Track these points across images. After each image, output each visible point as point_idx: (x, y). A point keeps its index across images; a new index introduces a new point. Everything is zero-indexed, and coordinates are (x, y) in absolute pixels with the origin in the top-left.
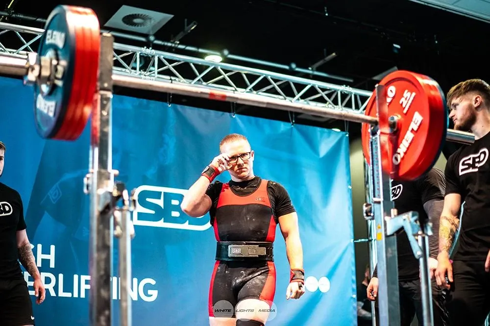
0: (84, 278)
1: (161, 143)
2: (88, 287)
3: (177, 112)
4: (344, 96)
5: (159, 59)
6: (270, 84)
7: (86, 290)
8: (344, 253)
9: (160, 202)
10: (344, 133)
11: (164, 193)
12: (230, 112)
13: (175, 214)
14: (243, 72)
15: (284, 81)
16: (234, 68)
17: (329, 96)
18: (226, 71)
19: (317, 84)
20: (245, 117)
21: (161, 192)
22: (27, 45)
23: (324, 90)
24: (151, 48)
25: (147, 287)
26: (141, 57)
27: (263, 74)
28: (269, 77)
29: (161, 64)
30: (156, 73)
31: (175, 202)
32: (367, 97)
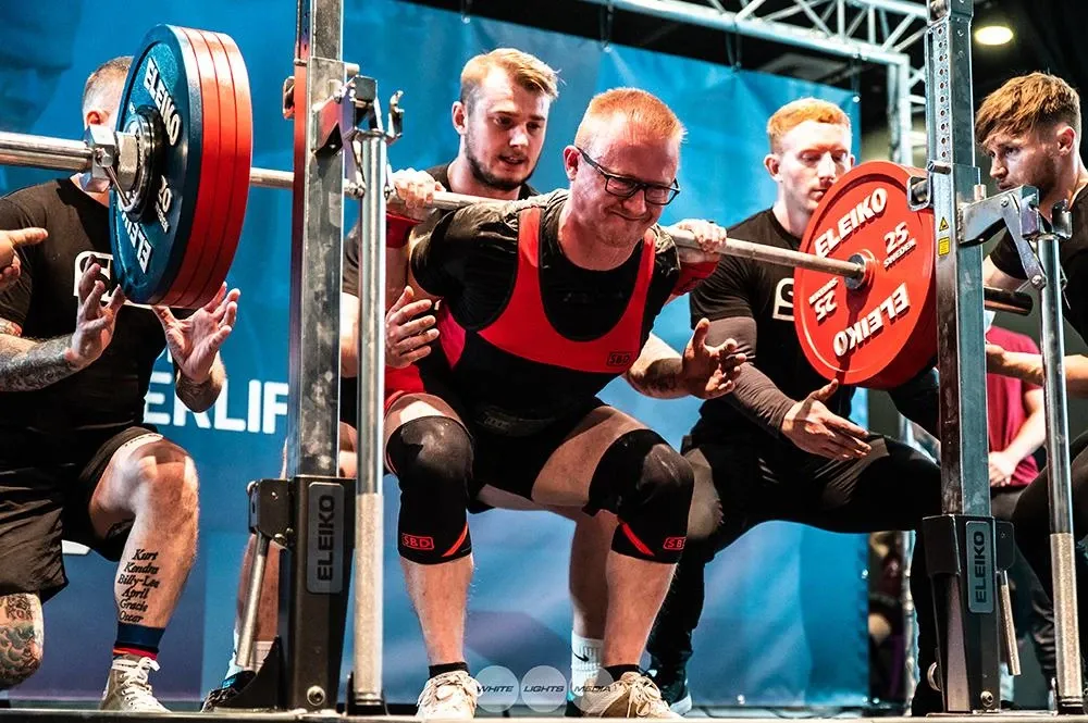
0: (273, 389)
3: (481, 33)
4: (852, 11)
7: (278, 417)
10: (849, 94)
12: (597, 37)
17: (819, 10)
20: (631, 52)
32: (903, 16)
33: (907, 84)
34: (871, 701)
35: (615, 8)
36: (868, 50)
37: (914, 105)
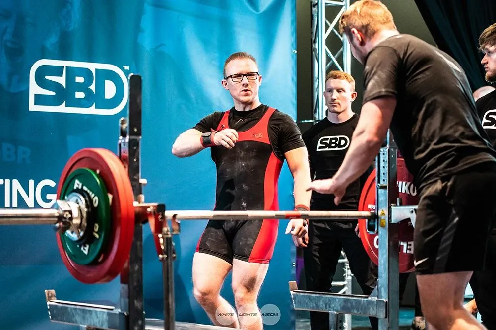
11: (67, 67)
21: (63, 67)
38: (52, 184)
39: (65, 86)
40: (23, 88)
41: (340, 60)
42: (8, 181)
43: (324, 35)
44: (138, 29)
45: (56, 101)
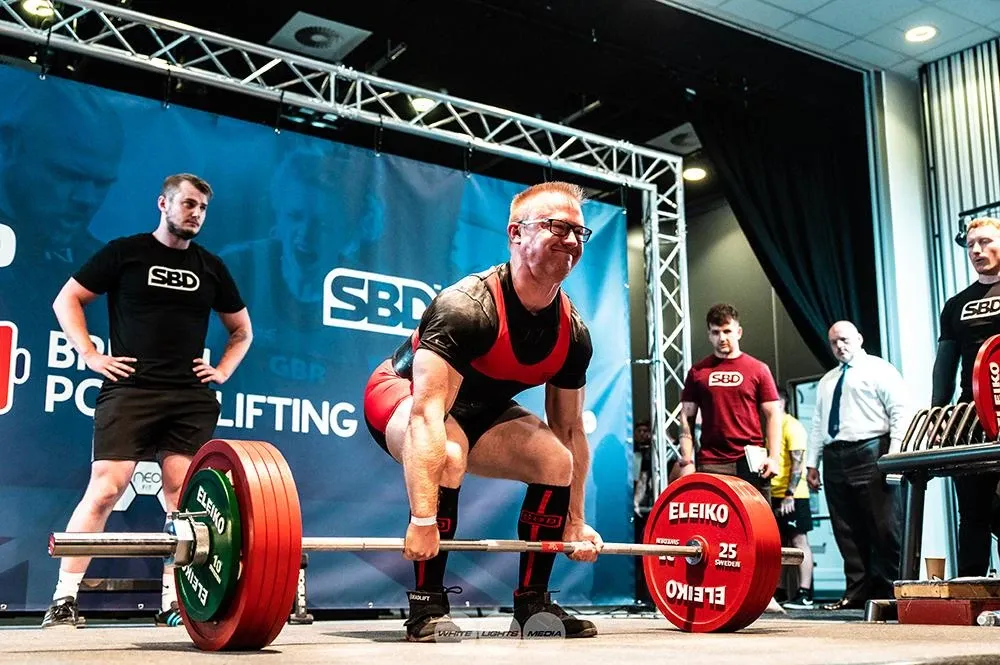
0: (252, 399)
1: (365, 209)
2: (259, 412)
3: (388, 164)
4: (621, 155)
5: (363, 86)
6: (520, 132)
7: (255, 417)
8: (618, 376)
9: (363, 294)
10: (620, 208)
11: (369, 281)
12: (463, 169)
13: (384, 312)
14: (480, 113)
15: (540, 129)
16: (469, 106)
17: (600, 154)
18: (459, 110)
19: (586, 137)
20: (484, 178)
21: (364, 280)
22: (166, 49)
23: (593, 145)
24: (351, 68)
25: (343, 415)
26: (336, 79)
27: (510, 117)
28: (518, 123)
29: (366, 94)
30: (359, 107)
31: (384, 295)
32: (653, 160)
33: (655, 203)
34: (636, 602)
35: (474, 149)
36: (631, 181)
37: (661, 216)
38: (350, 408)
39: (366, 301)
40: (316, 298)
41: (678, 298)
42: (297, 402)
43: (658, 272)
44: (451, 247)
45: (356, 316)
